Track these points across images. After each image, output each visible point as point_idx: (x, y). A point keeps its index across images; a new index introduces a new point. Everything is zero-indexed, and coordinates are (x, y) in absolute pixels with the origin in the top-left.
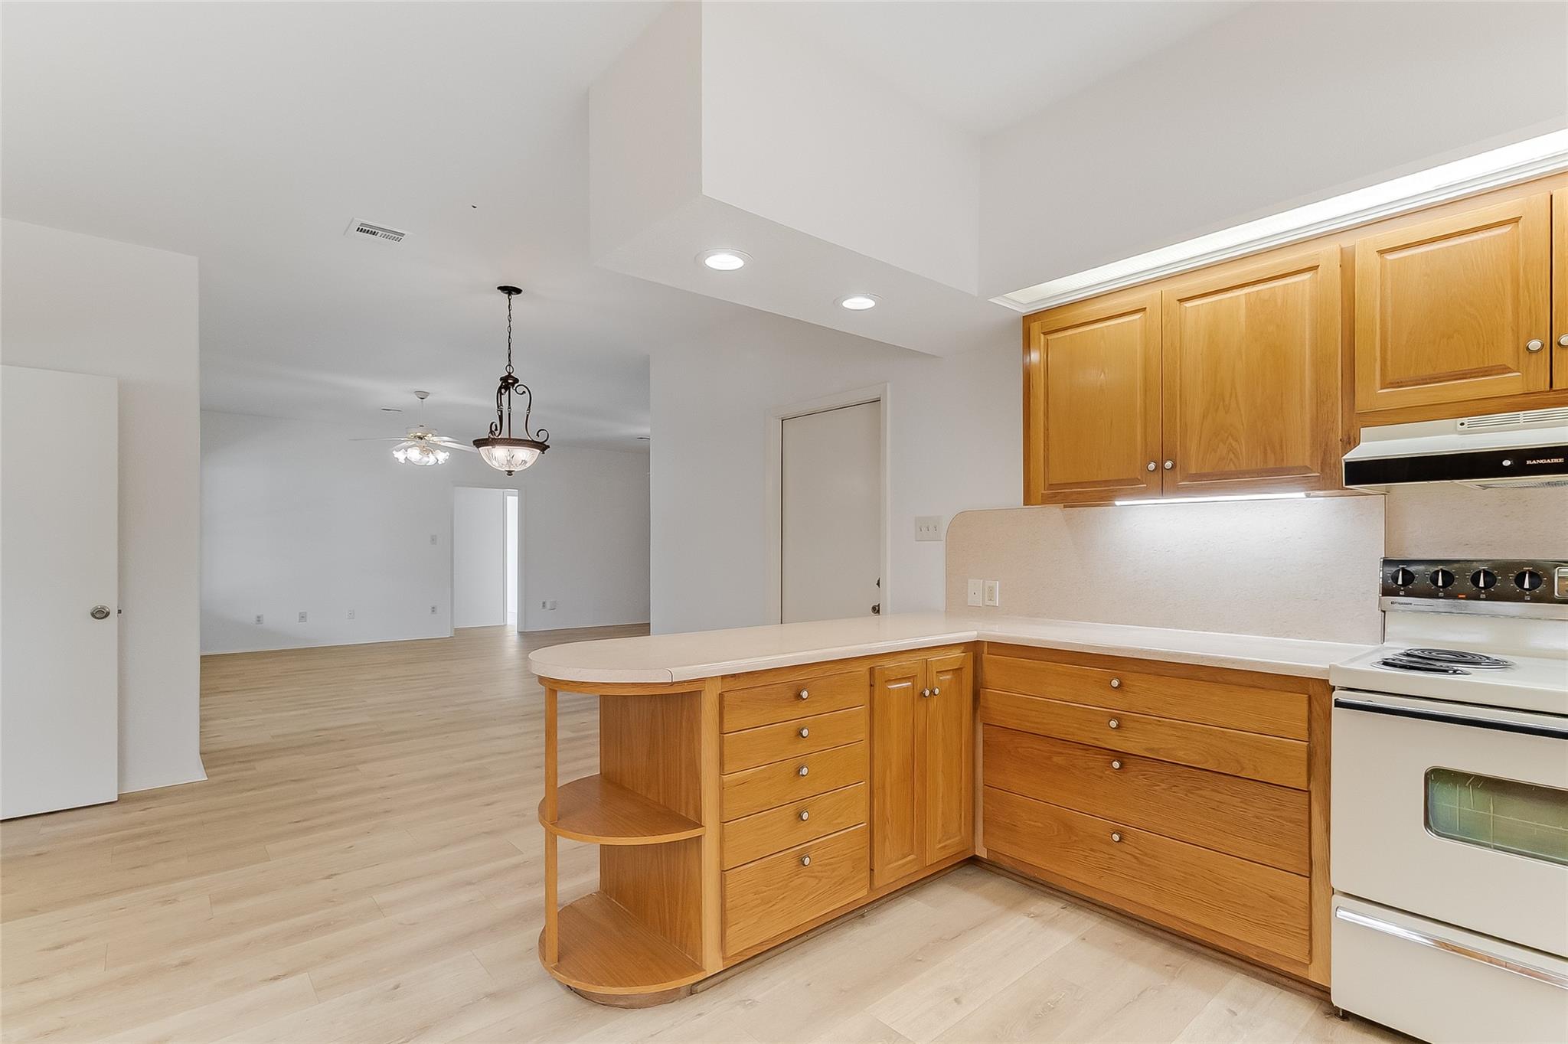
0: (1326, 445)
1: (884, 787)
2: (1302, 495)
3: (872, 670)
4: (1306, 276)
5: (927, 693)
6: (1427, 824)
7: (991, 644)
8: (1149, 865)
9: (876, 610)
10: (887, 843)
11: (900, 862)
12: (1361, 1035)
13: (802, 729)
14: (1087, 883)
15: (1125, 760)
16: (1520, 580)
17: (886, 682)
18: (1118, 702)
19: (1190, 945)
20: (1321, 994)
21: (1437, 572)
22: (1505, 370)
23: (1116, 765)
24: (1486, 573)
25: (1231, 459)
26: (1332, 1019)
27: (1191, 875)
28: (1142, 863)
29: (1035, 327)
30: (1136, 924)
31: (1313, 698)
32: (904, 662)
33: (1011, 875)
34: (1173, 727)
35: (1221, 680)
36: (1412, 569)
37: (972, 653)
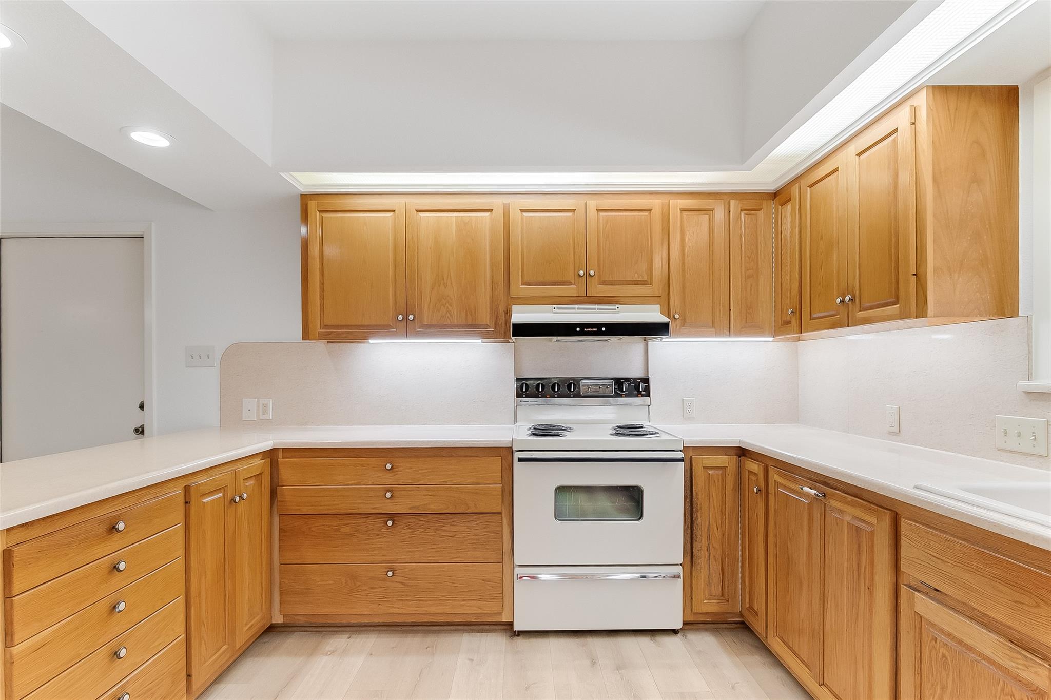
0: (497, 313)
1: (200, 594)
2: (480, 341)
3: (187, 489)
4: (487, 214)
5: (237, 499)
6: (555, 518)
7: (285, 450)
8: (412, 586)
9: (140, 431)
10: (203, 645)
11: (214, 657)
12: (527, 640)
13: (118, 563)
14: (370, 613)
15: (395, 518)
16: (569, 387)
17: (201, 496)
18: (390, 479)
19: (435, 628)
20: (508, 628)
21: (538, 384)
22: (570, 284)
23: (390, 523)
24: (558, 385)
25: (448, 317)
26: (514, 638)
27: (438, 583)
28: (408, 586)
29: (312, 205)
30: (399, 628)
31: (503, 459)
32: (217, 475)
33: (302, 629)
34: (427, 490)
35: (454, 455)
36: (528, 383)
37: (269, 459)
